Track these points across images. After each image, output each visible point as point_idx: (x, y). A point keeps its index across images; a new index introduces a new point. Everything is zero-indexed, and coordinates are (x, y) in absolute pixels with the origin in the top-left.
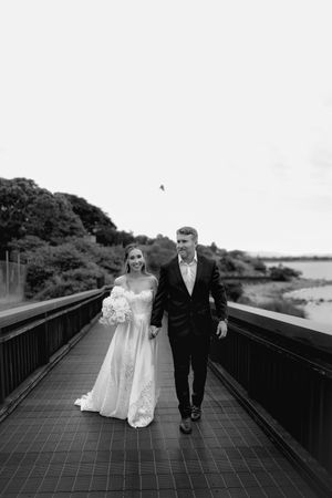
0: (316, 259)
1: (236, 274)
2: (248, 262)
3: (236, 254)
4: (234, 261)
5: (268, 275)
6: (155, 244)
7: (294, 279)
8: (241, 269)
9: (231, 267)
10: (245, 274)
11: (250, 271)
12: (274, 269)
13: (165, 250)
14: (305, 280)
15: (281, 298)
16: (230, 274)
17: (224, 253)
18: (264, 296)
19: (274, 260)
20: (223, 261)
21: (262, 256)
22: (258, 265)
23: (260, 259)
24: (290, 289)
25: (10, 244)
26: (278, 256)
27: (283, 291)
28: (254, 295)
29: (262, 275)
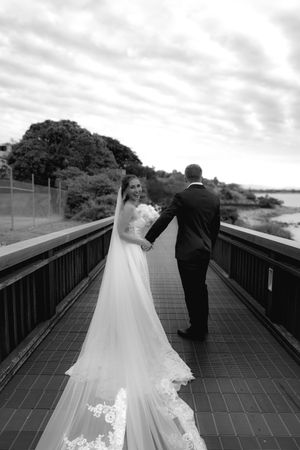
0: (293, 191)
1: (233, 202)
2: (242, 192)
3: (233, 186)
4: (231, 191)
5: (258, 203)
6: (171, 177)
7: (277, 206)
8: (236, 198)
9: (229, 196)
10: (240, 202)
11: (243, 200)
12: (261, 198)
13: (179, 182)
14: (287, 208)
15: (267, 221)
16: (228, 202)
17: (224, 186)
18: (254, 219)
19: (261, 191)
20: (223, 191)
21: (252, 188)
22: (250, 195)
23: (250, 191)
24: (275, 215)
25: (55, 173)
26: (264, 189)
27: (269, 216)
28: (246, 218)
29: (253, 203)
